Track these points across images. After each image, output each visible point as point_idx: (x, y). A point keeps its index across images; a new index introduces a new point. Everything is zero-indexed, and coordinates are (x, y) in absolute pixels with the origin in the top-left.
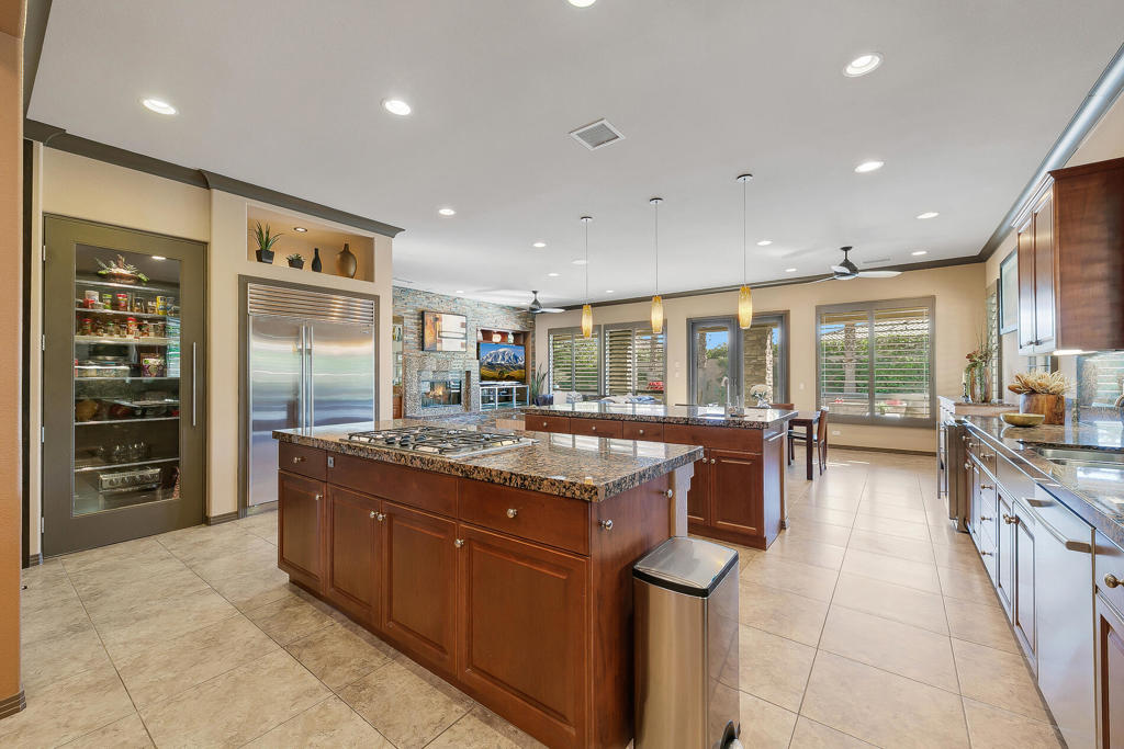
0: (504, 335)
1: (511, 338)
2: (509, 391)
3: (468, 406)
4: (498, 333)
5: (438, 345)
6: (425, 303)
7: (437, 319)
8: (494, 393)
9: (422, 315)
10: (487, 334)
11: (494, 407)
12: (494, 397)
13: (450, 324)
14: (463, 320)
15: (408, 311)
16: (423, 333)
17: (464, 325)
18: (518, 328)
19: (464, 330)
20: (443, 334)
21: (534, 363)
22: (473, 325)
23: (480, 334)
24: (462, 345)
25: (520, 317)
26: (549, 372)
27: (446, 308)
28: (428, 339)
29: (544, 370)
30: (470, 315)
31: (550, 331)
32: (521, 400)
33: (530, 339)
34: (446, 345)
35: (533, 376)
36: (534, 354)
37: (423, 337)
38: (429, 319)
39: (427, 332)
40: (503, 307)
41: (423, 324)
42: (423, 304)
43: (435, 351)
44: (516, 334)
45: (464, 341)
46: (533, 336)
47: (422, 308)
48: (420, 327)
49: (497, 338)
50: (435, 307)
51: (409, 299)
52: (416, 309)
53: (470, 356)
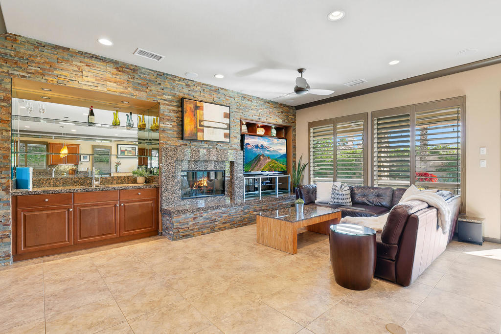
0: (267, 128)
1: (274, 132)
2: (272, 180)
3: (232, 196)
4: (263, 127)
5: (199, 134)
6: (186, 90)
7: (197, 108)
8: (258, 182)
9: (181, 102)
10: (252, 127)
11: (257, 195)
12: (259, 186)
13: (213, 114)
14: (227, 110)
15: (165, 97)
16: (182, 121)
17: (227, 116)
18: (280, 122)
19: (227, 121)
20: (205, 124)
21: (295, 154)
22: (237, 117)
23: (244, 128)
24: (226, 136)
25: (282, 112)
26: (309, 163)
27: (208, 98)
28: (188, 127)
29: (305, 161)
30: (234, 107)
31: (311, 125)
32: (283, 189)
33: (291, 133)
34: (208, 135)
35: (294, 167)
36: (294, 146)
37: (182, 125)
38: (188, 106)
39: (187, 120)
40: (267, 102)
41: (182, 112)
42: (184, 92)
43: (196, 140)
44: (279, 129)
45: (228, 131)
46: (294, 130)
47: (182, 95)
48: (179, 114)
49: (261, 131)
50: (197, 95)
51: (167, 84)
52: (174, 96)
53: (235, 146)
